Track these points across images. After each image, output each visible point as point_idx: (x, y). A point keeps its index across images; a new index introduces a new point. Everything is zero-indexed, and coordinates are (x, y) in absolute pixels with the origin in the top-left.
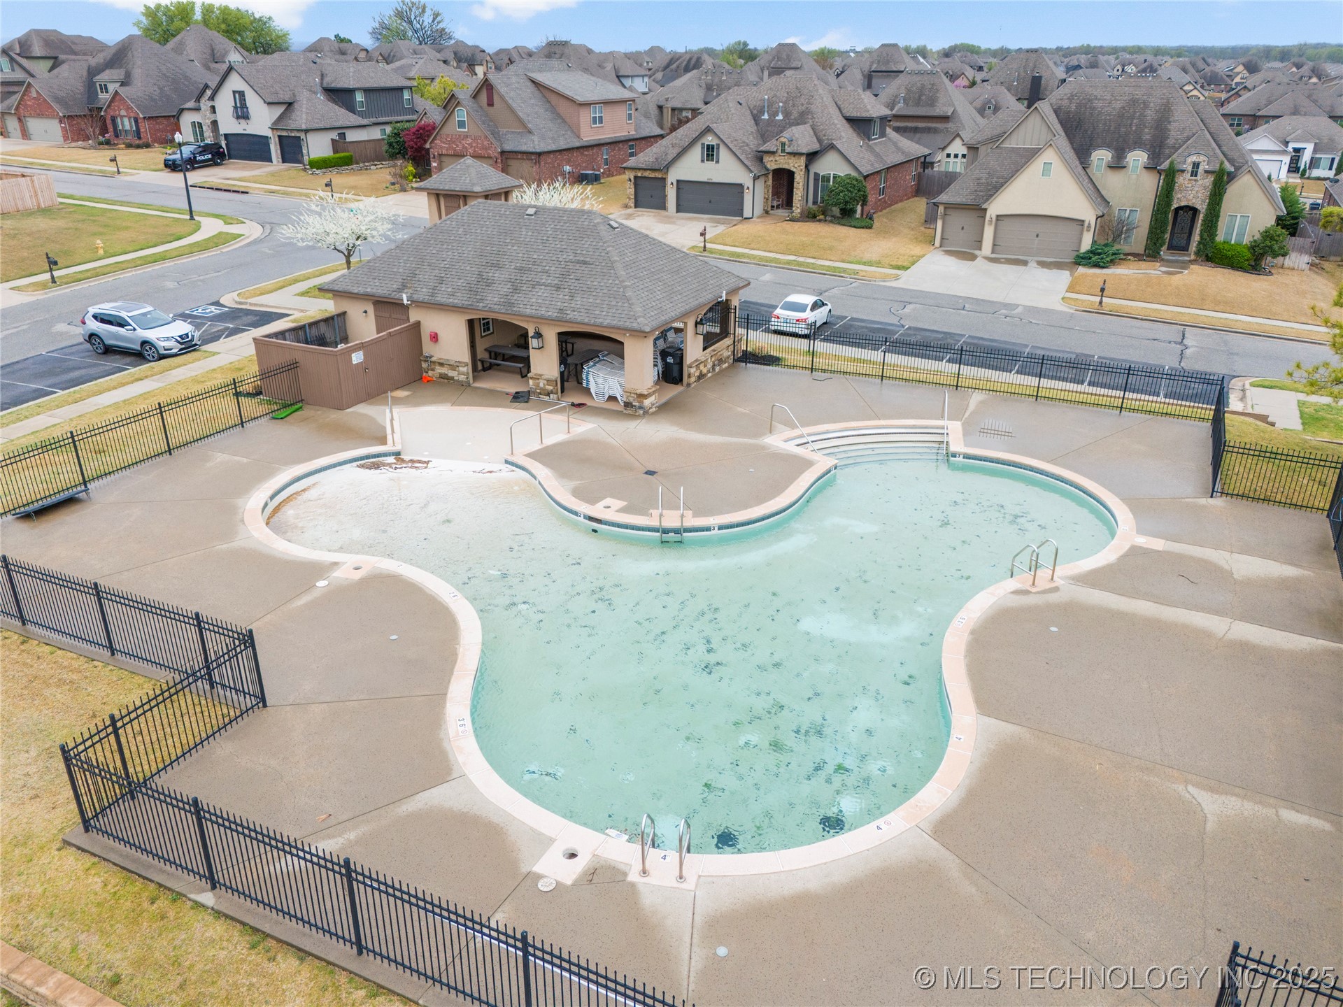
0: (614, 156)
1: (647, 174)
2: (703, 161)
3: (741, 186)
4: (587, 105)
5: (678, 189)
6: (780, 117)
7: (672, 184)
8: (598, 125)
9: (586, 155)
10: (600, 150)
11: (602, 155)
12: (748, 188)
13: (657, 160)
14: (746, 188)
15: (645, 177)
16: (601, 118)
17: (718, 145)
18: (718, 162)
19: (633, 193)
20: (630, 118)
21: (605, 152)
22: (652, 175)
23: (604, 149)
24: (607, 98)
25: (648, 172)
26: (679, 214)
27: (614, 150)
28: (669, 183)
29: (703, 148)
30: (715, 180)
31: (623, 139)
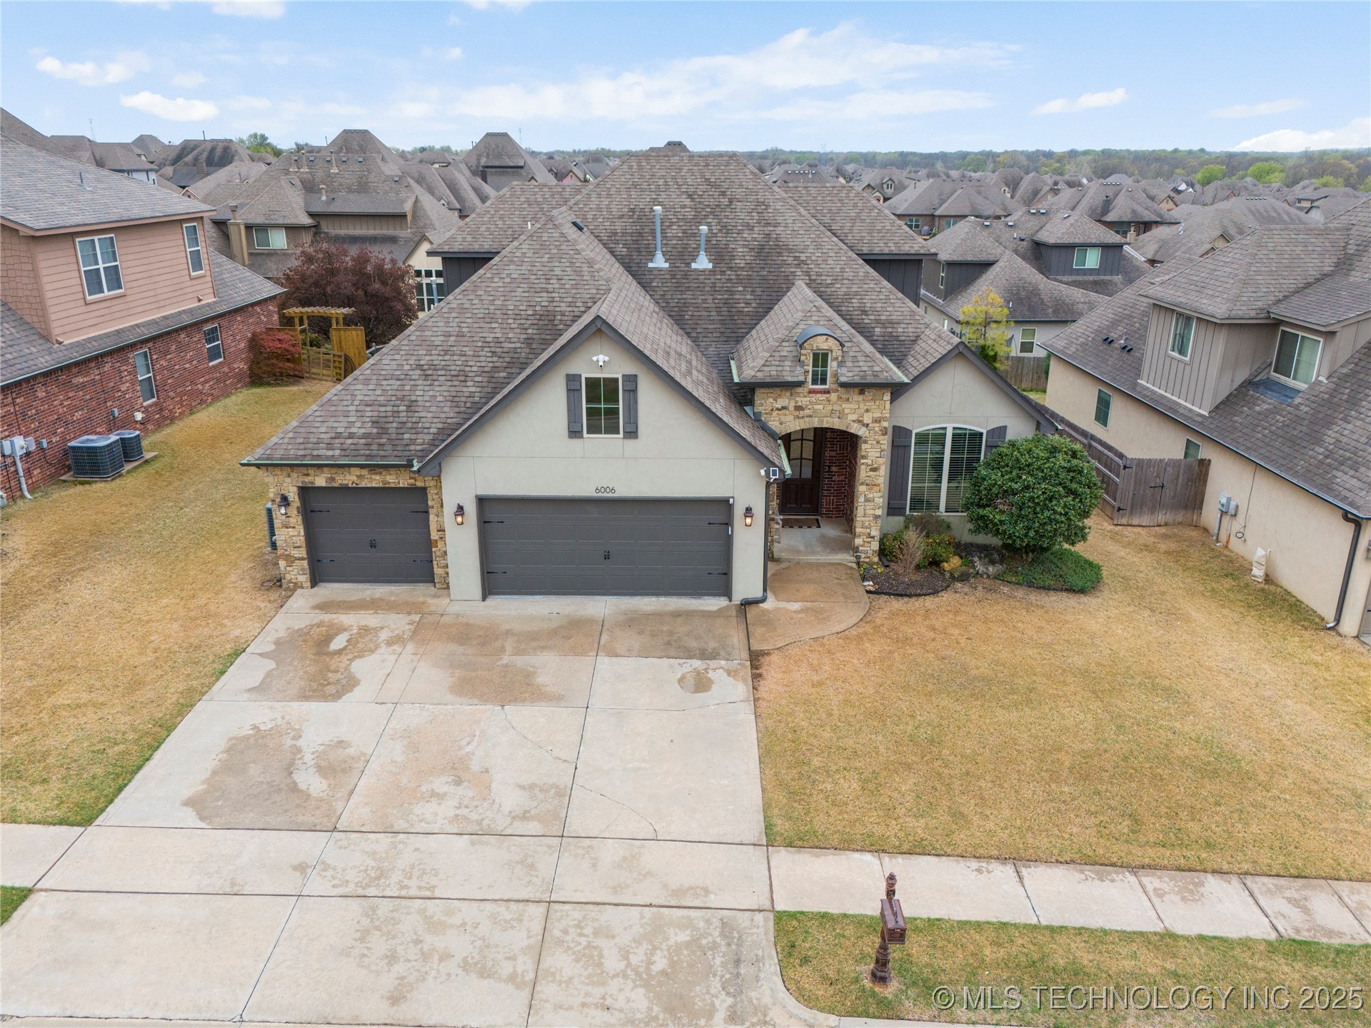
0: (170, 368)
1: (349, 479)
2: (574, 433)
3: (724, 506)
4: (62, 237)
5: (483, 523)
6: (703, 263)
7: (460, 510)
8: (107, 293)
9: (83, 386)
10: (126, 362)
11: (134, 373)
12: (749, 512)
13: (383, 431)
14: (739, 511)
15: (344, 489)
16: (114, 274)
17: (631, 380)
18: (632, 434)
19: (301, 540)
20: (197, 264)
21: (140, 362)
22: (375, 481)
23: (137, 357)
24: (126, 215)
25: (357, 471)
26: (494, 601)
27: (167, 353)
28: (449, 509)
29: (572, 391)
30: (623, 491)
31: (187, 320)
